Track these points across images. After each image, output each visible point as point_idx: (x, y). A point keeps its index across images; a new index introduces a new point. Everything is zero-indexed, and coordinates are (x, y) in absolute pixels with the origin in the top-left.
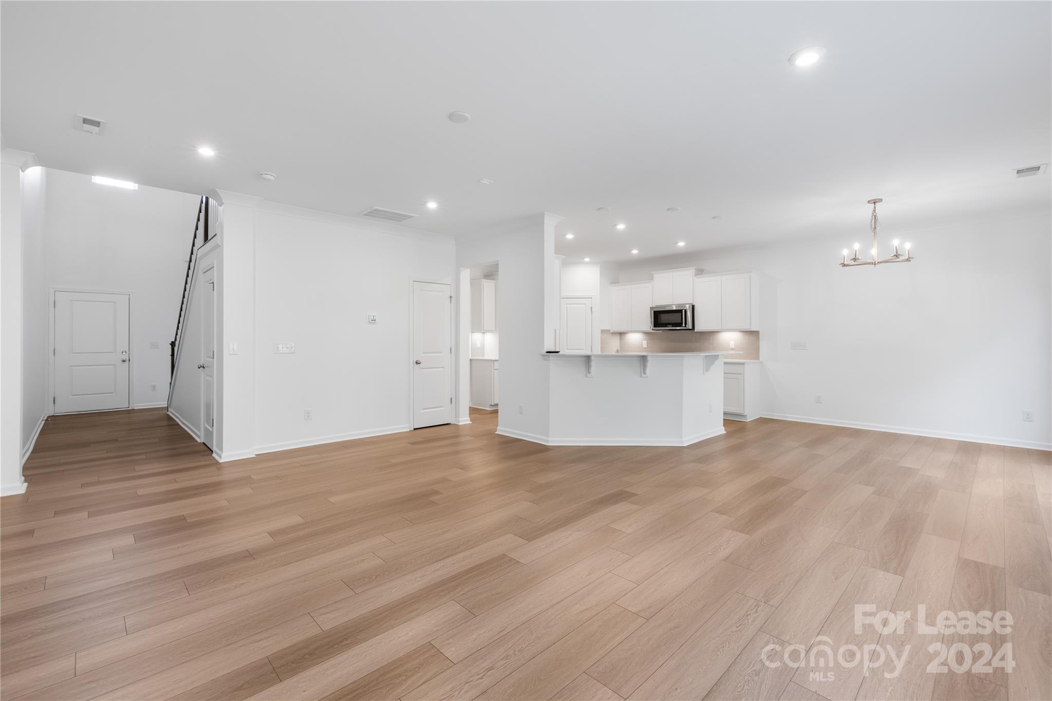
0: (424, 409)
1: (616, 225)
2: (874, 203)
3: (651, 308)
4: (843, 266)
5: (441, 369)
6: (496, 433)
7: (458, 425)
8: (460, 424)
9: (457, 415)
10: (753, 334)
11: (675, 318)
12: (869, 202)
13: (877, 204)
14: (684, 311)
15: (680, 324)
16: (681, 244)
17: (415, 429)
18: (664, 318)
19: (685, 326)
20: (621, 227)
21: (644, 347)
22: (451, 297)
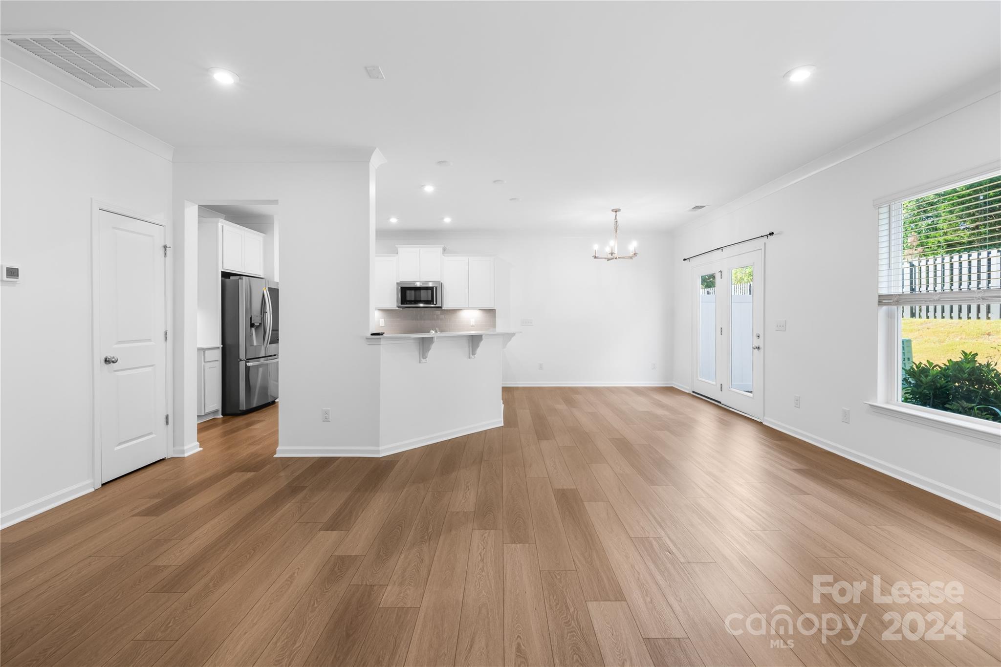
0: (120, 444)
1: (423, 186)
2: (616, 212)
3: (397, 283)
4: (595, 258)
5: (150, 369)
6: (275, 456)
7: (184, 457)
8: (186, 455)
9: (177, 439)
10: (491, 312)
11: (424, 295)
12: (612, 210)
13: (617, 213)
14: (435, 288)
15: (431, 302)
16: (447, 220)
17: (103, 485)
18: (410, 295)
19: (436, 304)
20: (429, 189)
21: (381, 325)
22: (165, 247)
